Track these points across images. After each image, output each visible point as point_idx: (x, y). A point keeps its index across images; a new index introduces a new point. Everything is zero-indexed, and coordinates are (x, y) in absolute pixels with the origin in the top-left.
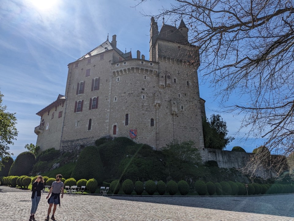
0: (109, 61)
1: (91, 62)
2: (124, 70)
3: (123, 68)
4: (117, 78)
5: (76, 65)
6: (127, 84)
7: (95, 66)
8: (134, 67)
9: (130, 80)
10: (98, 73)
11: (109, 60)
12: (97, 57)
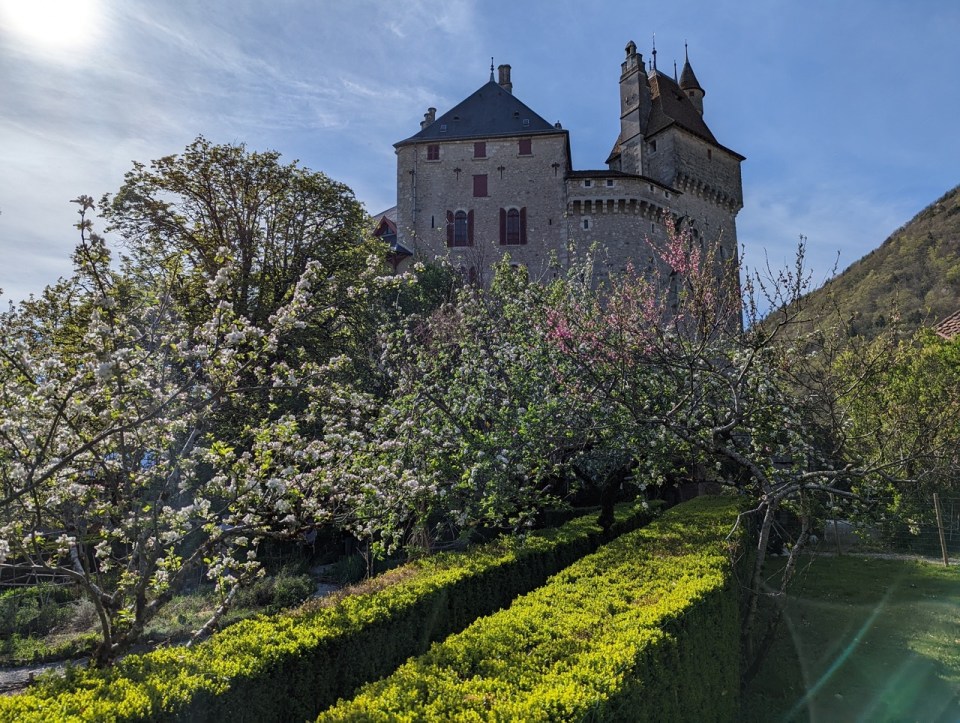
0: (553, 166)
1: (488, 154)
2: (608, 201)
3: (604, 194)
4: (583, 218)
5: (430, 149)
6: (614, 243)
7: (504, 168)
8: (635, 198)
9: (625, 232)
10: (519, 194)
11: (552, 162)
12: (508, 144)
